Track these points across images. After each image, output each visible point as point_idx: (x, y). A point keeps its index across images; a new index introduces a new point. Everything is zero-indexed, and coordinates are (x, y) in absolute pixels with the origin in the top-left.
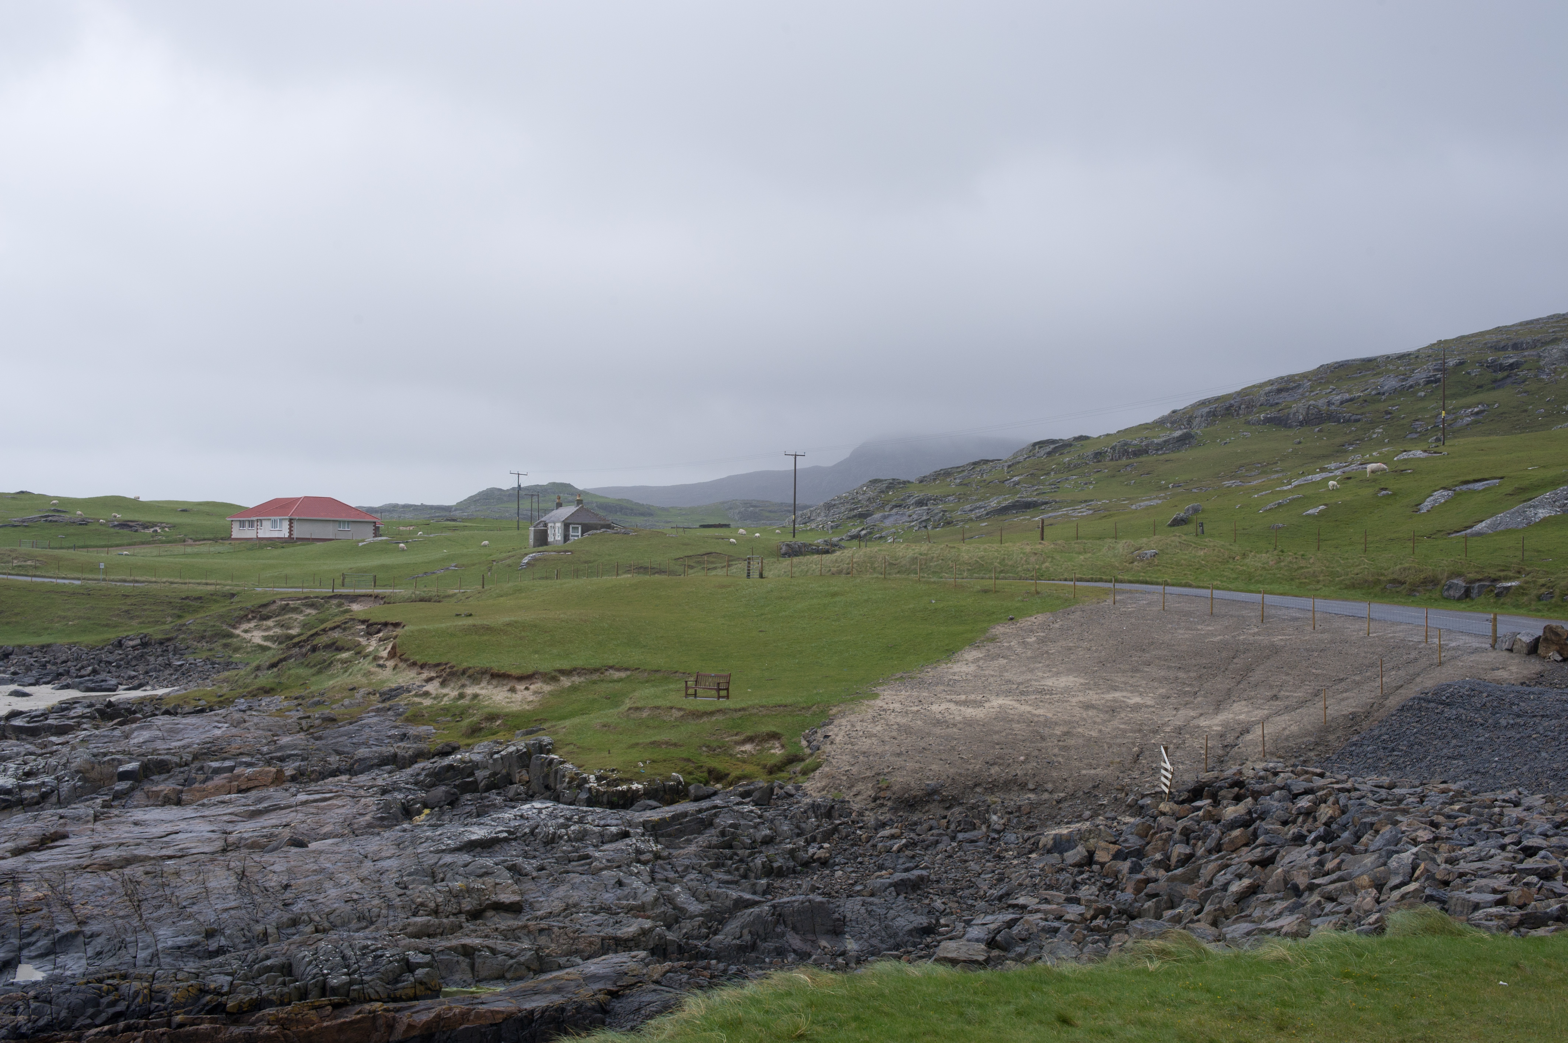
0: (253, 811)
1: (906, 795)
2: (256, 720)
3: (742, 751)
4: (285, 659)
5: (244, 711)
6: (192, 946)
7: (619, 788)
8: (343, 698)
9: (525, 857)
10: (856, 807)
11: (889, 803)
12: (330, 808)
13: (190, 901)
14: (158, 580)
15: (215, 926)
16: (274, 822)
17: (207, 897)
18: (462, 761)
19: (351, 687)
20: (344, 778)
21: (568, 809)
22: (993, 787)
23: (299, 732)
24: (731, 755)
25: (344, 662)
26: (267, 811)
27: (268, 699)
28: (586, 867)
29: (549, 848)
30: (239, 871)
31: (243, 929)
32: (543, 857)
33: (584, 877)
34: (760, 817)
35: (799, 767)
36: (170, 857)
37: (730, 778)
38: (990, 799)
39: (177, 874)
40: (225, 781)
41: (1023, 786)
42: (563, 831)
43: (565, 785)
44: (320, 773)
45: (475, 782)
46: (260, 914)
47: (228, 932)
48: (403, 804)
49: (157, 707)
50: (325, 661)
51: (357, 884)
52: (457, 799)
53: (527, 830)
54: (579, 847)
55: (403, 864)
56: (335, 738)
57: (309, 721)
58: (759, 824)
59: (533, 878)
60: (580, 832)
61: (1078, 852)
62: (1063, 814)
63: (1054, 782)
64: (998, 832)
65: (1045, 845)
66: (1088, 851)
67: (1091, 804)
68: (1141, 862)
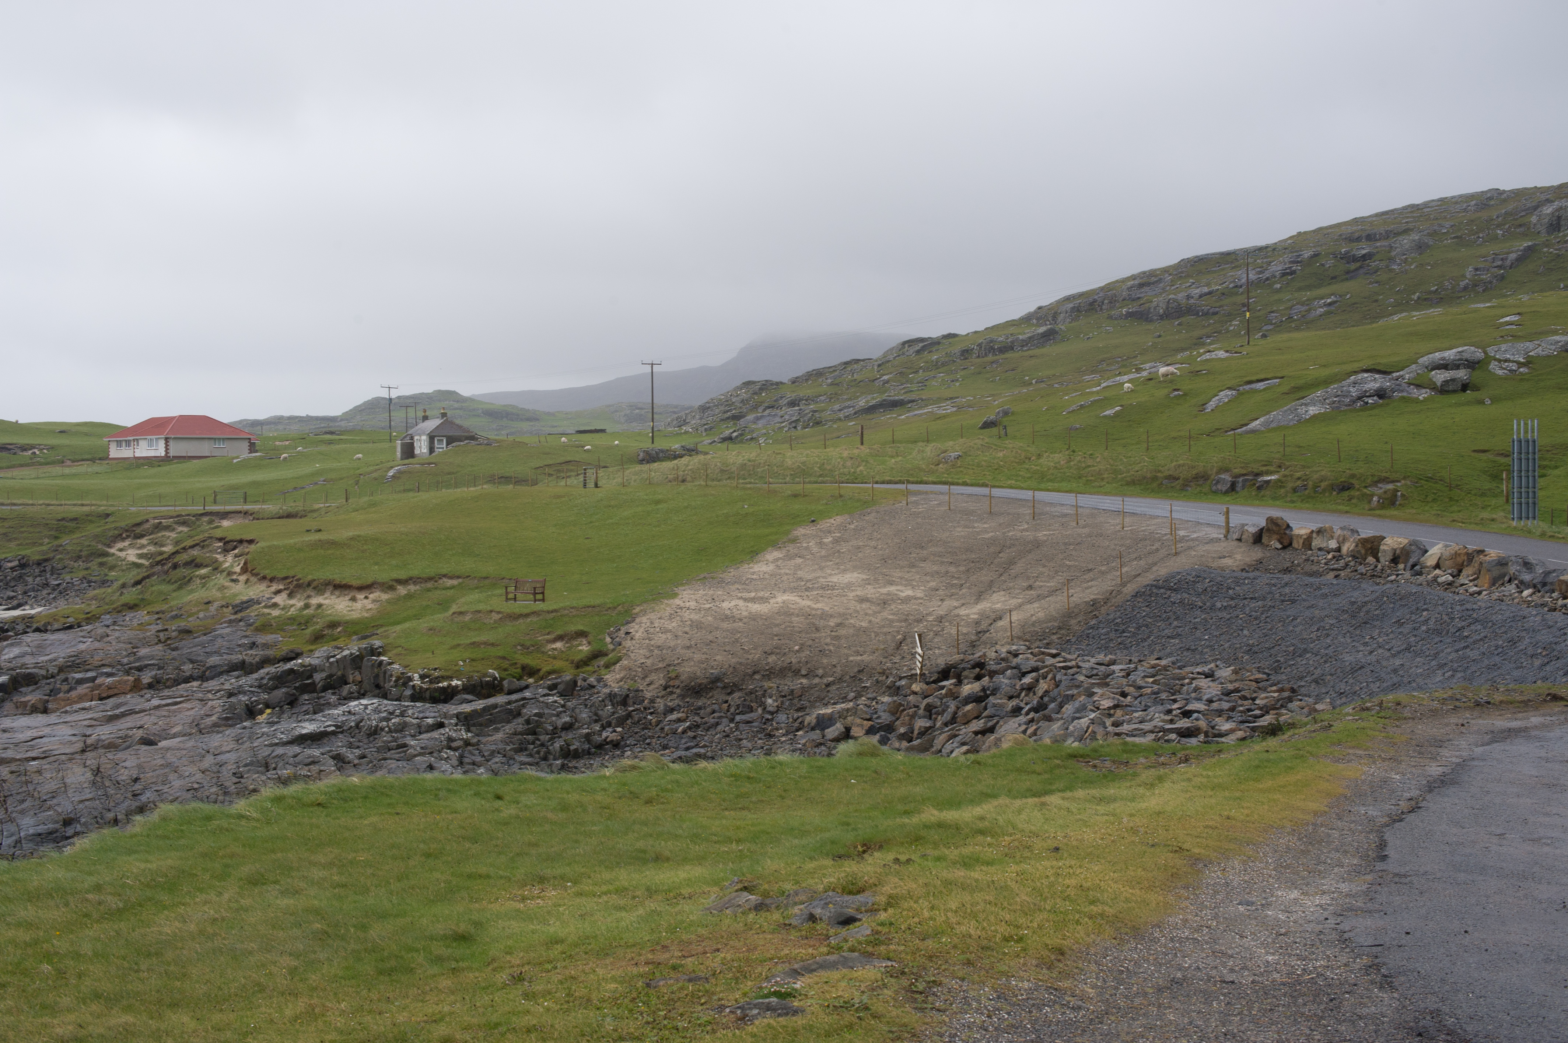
0: (111, 716)
1: (693, 684)
2: (117, 634)
3: (553, 649)
4: (148, 577)
5: (108, 626)
6: (51, 833)
7: (441, 685)
8: (199, 611)
9: (350, 748)
10: (648, 695)
11: (678, 691)
12: (180, 711)
13: (50, 795)
14: (35, 502)
15: (72, 815)
16: (129, 725)
17: (66, 791)
18: (302, 665)
19: (206, 601)
20: (195, 684)
21: (392, 705)
22: (770, 674)
23: (157, 644)
24: (543, 652)
25: (202, 577)
26: (123, 715)
27: (132, 615)
28: (402, 755)
29: (371, 739)
30: (94, 768)
31: (96, 817)
32: (366, 746)
33: (400, 763)
34: (563, 706)
35: (602, 661)
36: (34, 759)
37: (541, 673)
38: (766, 684)
39: (39, 772)
40: (87, 690)
41: (797, 673)
42: (385, 723)
43: (392, 683)
44: (175, 680)
45: (314, 684)
46: (112, 804)
47: (83, 820)
48: (247, 705)
49: (29, 625)
50: (185, 577)
51: (199, 776)
52: (296, 699)
53: (353, 724)
54: (397, 737)
55: (240, 757)
56: (190, 648)
57: (166, 633)
58: (561, 712)
59: (355, 766)
60: (399, 724)
61: (837, 729)
62: (831, 696)
63: (824, 668)
64: (772, 713)
65: (809, 724)
66: (846, 728)
67: (855, 686)
68: (889, 735)
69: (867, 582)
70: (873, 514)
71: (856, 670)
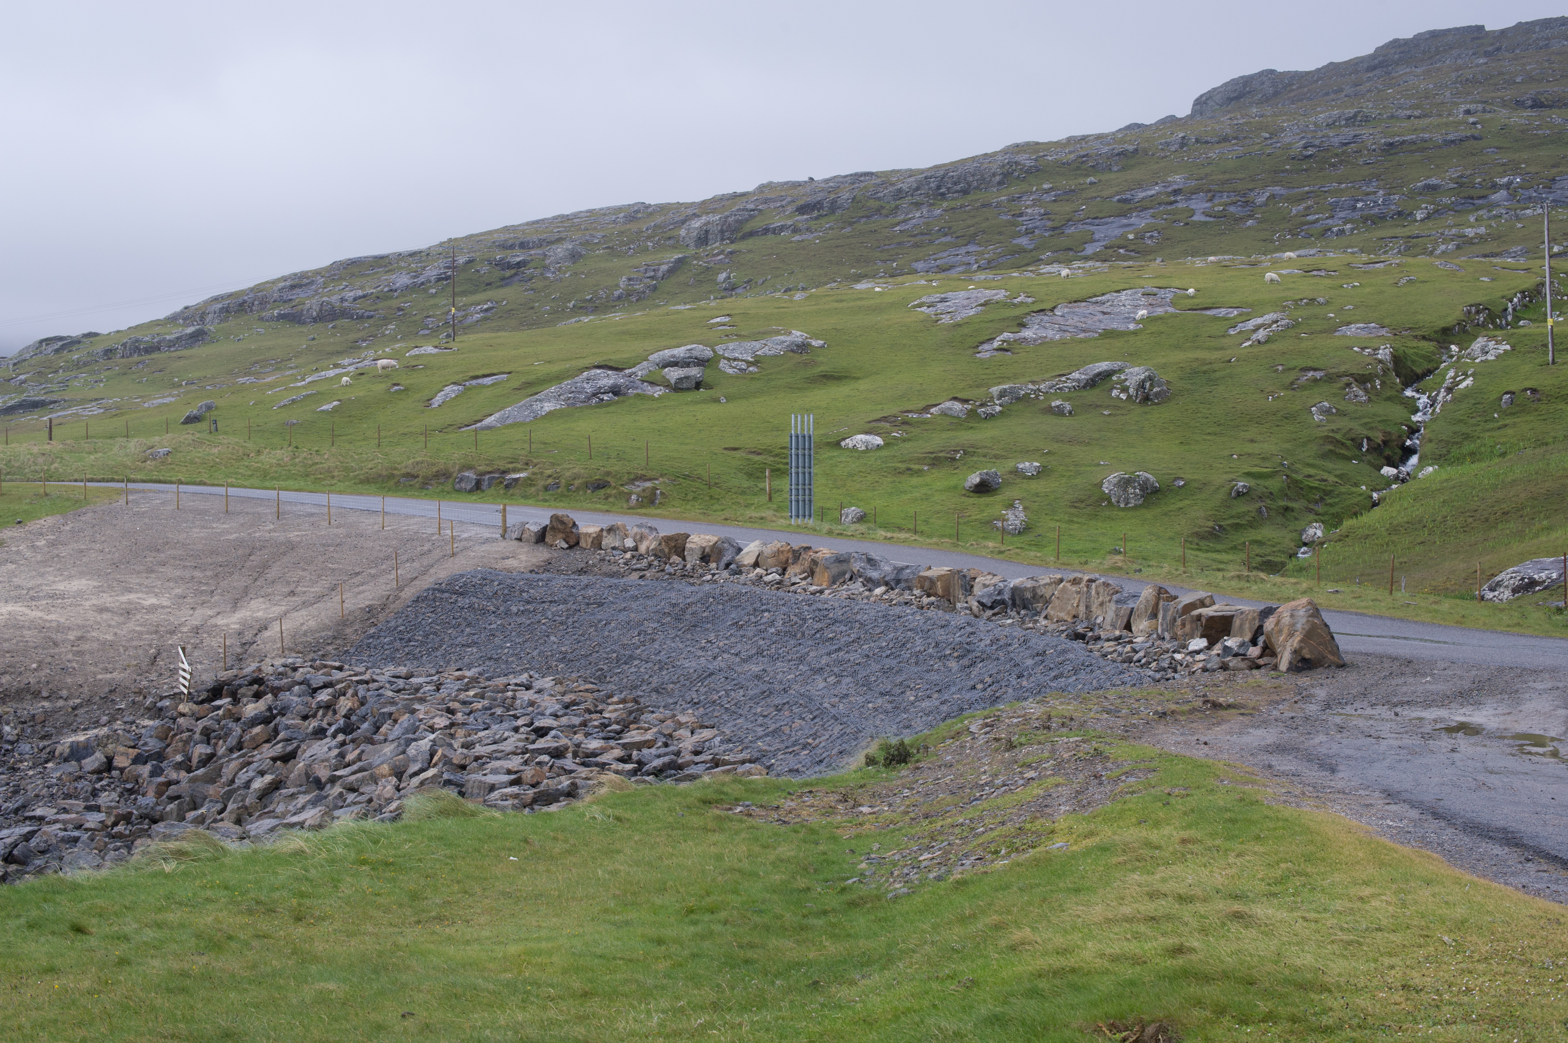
22: (5, 697)
41: (36, 695)
61: (97, 759)
62: (79, 720)
63: (69, 689)
64: (12, 743)
65: (61, 754)
66: (107, 757)
67: (108, 708)
68: (162, 765)
69: (100, 590)
70: (90, 515)
71: (107, 689)
